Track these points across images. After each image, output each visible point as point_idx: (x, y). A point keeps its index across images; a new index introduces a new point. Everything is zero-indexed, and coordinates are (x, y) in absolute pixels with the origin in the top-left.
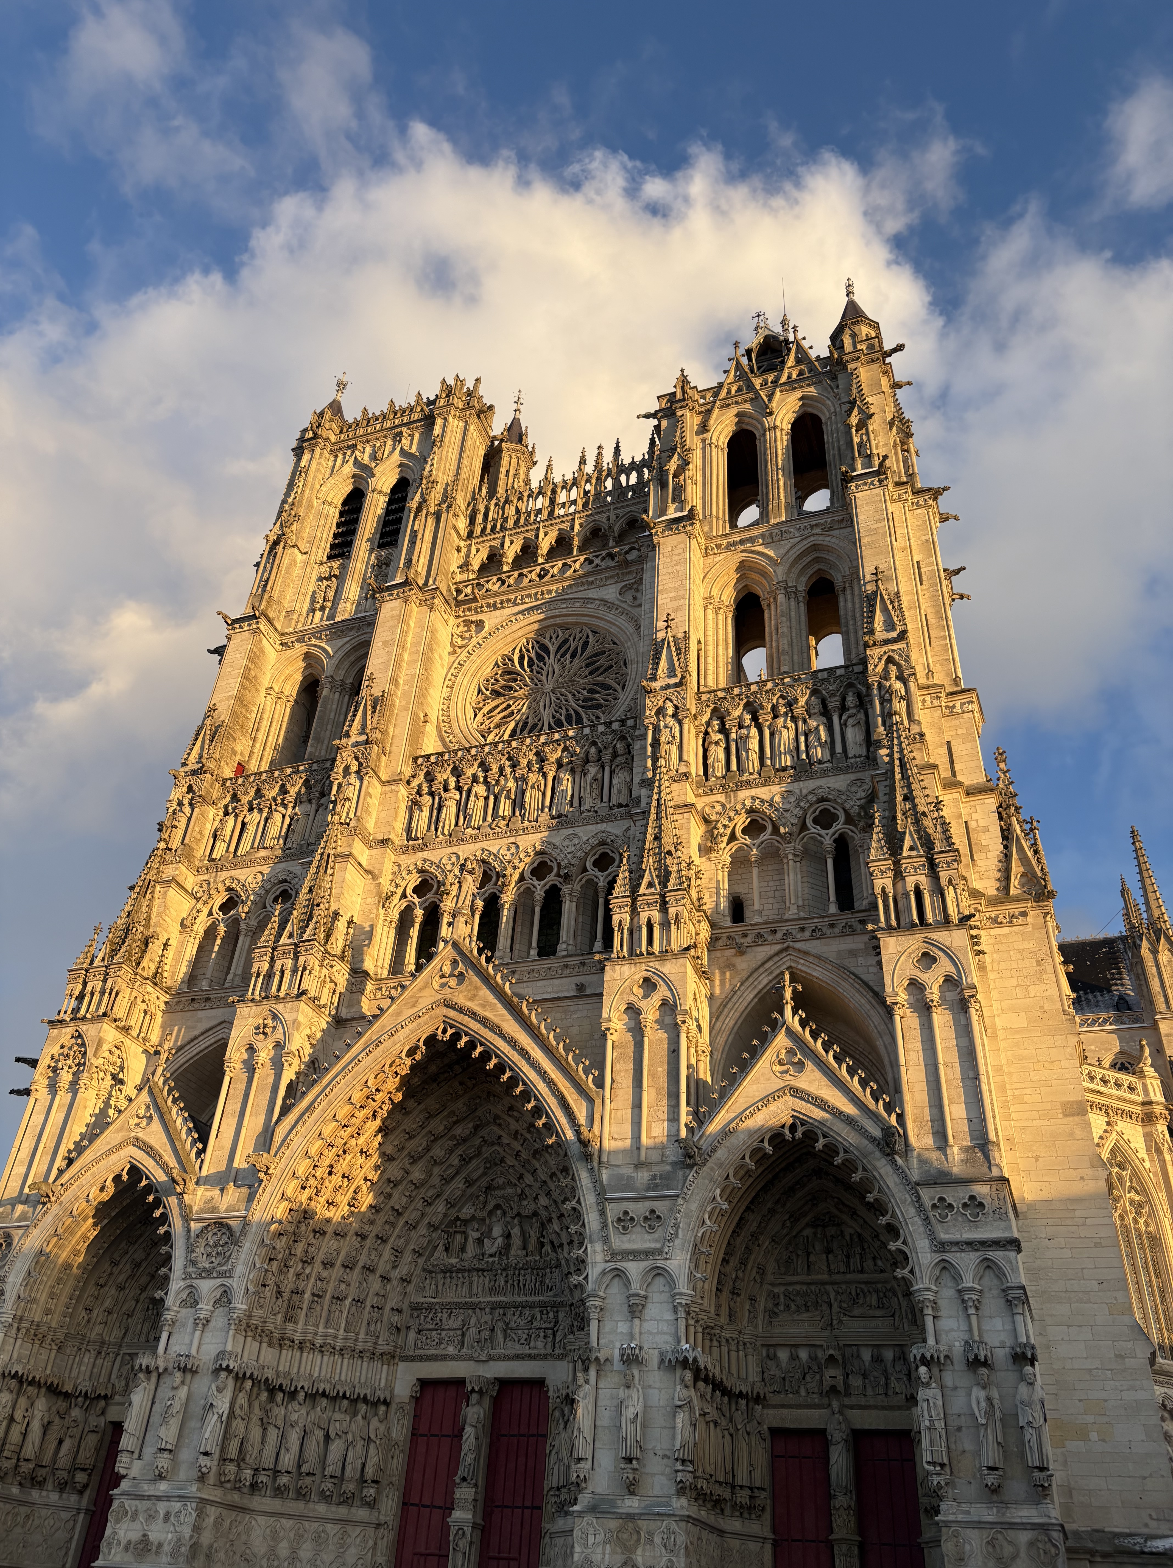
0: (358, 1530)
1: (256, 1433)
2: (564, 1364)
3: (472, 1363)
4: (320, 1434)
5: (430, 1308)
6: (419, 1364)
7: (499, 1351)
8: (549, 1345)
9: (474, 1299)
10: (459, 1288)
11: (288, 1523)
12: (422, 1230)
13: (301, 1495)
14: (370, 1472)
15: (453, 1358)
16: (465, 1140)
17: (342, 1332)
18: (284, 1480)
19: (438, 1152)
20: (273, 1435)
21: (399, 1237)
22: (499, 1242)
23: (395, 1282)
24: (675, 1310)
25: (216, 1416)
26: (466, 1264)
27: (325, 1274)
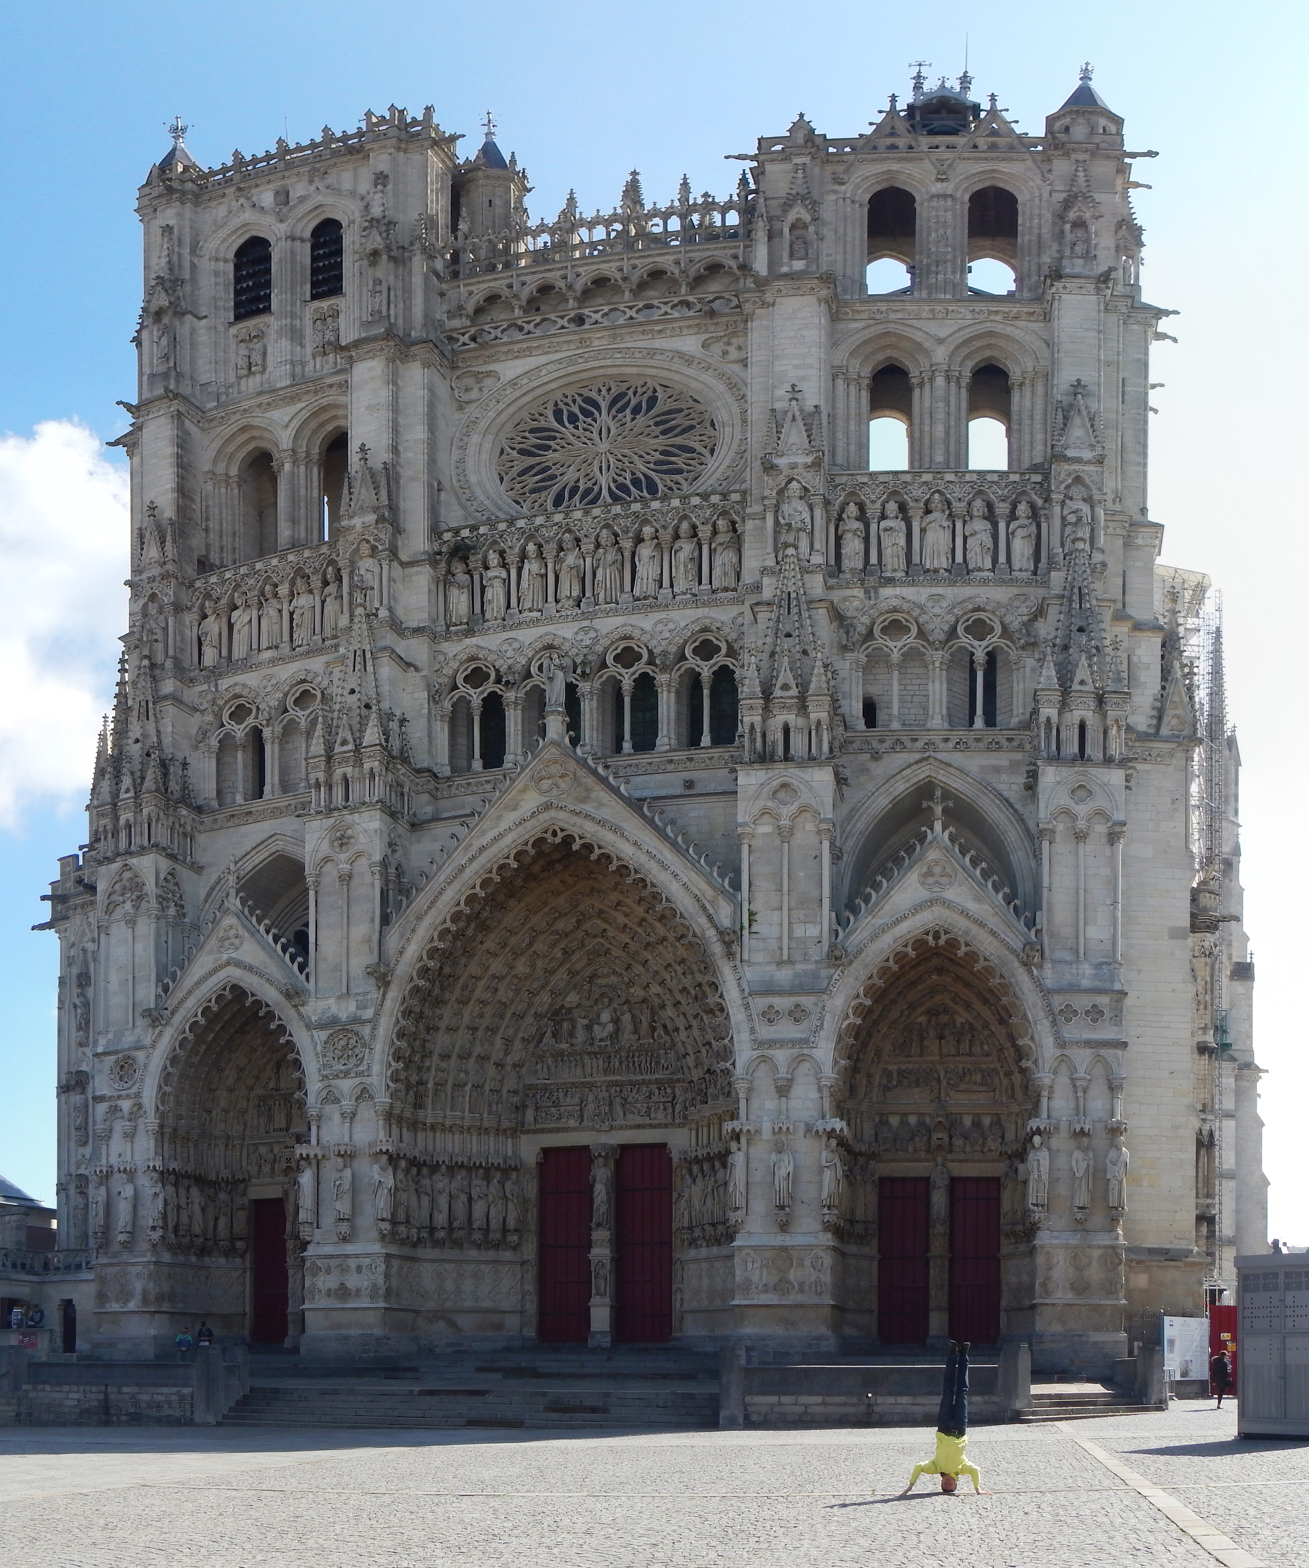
0: (507, 1268)
1: (414, 1200)
2: (685, 1131)
3: (594, 1133)
4: (464, 1198)
5: (545, 1088)
6: (540, 1135)
7: (619, 1122)
8: (669, 1117)
9: (588, 1079)
10: (573, 1070)
11: (451, 1267)
12: (529, 1019)
13: (457, 1244)
14: (511, 1223)
15: (575, 1129)
16: (567, 935)
17: (467, 1114)
18: (441, 1234)
19: (540, 946)
20: (425, 1200)
21: (508, 1026)
22: (610, 1027)
23: (509, 1068)
24: (820, 1090)
25: (386, 1191)
26: (577, 1048)
27: (444, 1065)
